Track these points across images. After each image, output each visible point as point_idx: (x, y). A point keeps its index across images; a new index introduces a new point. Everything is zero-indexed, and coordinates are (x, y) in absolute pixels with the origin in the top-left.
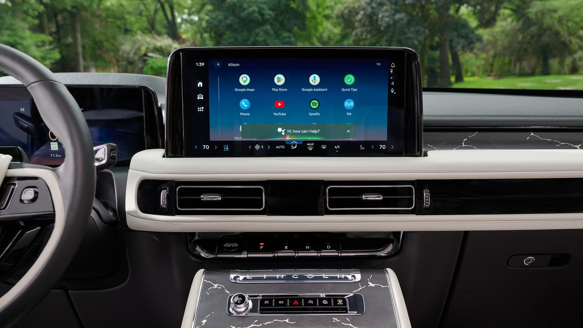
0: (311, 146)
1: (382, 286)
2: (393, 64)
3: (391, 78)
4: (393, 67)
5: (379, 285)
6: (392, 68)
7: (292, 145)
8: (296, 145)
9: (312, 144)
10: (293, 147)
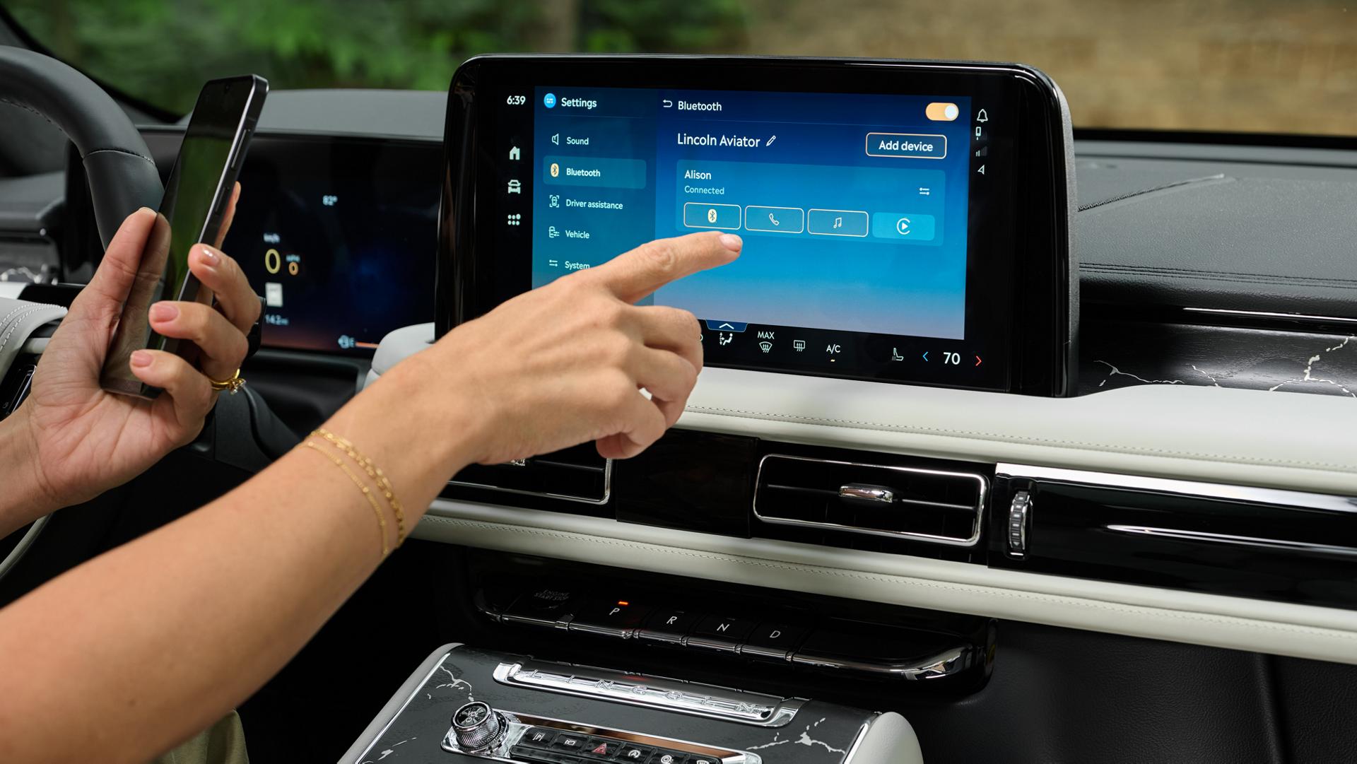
0: (766, 339)
1: (830, 749)
2: (982, 113)
3: (978, 154)
4: (982, 121)
5: (823, 744)
6: (979, 124)
7: (721, 334)
8: (731, 335)
9: (769, 335)
10: (723, 339)
